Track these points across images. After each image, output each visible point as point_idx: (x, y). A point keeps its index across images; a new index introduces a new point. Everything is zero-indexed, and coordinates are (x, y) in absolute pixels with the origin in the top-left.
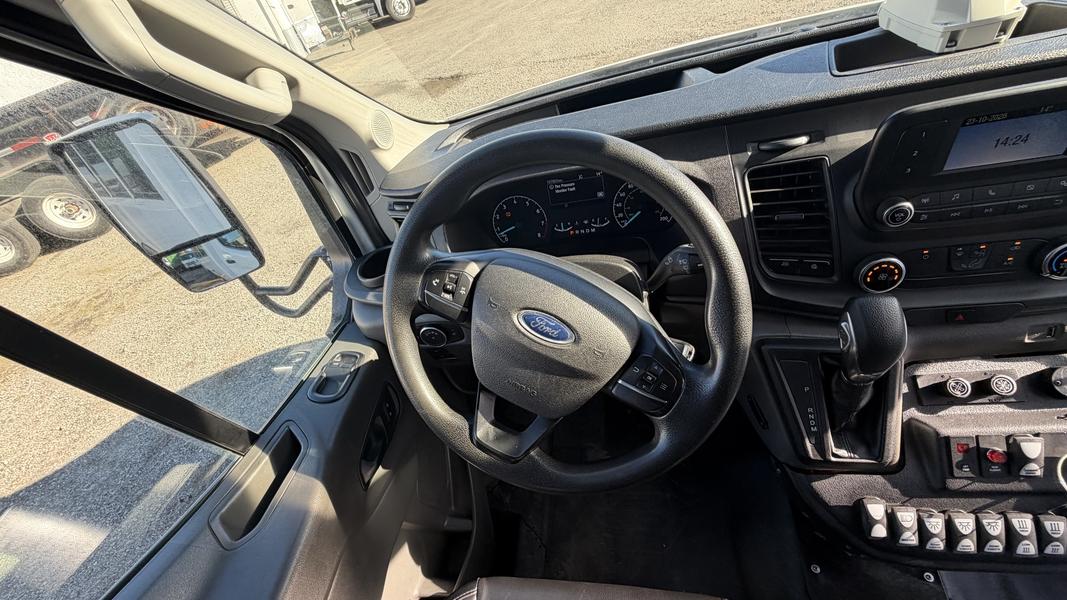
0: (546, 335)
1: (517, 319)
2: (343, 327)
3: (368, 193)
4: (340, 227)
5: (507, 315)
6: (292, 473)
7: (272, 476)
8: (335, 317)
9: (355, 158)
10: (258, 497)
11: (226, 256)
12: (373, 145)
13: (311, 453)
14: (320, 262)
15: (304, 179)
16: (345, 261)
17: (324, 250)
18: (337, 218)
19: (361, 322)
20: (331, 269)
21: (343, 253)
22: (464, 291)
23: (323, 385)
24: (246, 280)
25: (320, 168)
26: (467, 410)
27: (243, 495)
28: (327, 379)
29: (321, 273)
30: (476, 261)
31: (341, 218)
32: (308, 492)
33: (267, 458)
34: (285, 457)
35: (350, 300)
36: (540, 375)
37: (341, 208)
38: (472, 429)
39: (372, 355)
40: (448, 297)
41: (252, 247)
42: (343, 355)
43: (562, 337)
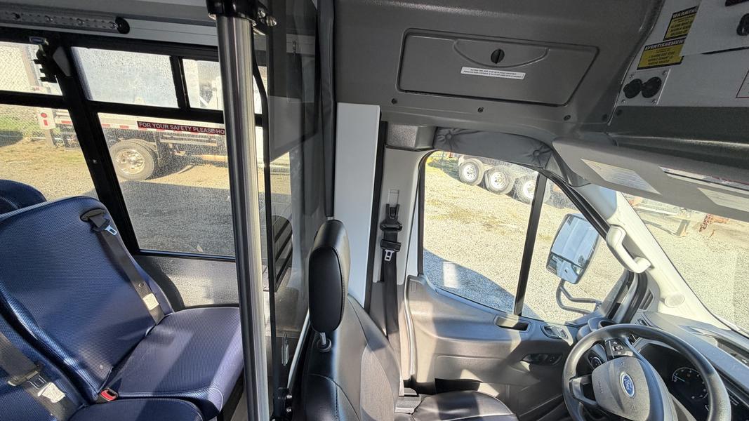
0: (625, 386)
1: (623, 374)
2: (574, 327)
3: (642, 308)
4: (616, 307)
5: (621, 370)
6: (518, 331)
7: (512, 326)
8: (575, 322)
9: (650, 297)
10: (505, 324)
11: (567, 268)
12: (663, 300)
13: (527, 334)
14: (595, 304)
15: (623, 284)
16: (603, 314)
17: (601, 304)
18: (619, 302)
19: (581, 331)
20: (595, 310)
21: (605, 311)
22: (619, 353)
23: (547, 328)
24: (563, 281)
25: (633, 287)
26: (579, 374)
27: (505, 320)
28: (550, 329)
29: (590, 308)
30: (634, 353)
31: (620, 304)
32: (516, 338)
33: (517, 322)
34: (521, 327)
35: (587, 324)
36: (609, 390)
37: (625, 301)
38: (574, 378)
39: (570, 342)
40: (613, 349)
41: (580, 277)
42: (563, 331)
43: (630, 392)
